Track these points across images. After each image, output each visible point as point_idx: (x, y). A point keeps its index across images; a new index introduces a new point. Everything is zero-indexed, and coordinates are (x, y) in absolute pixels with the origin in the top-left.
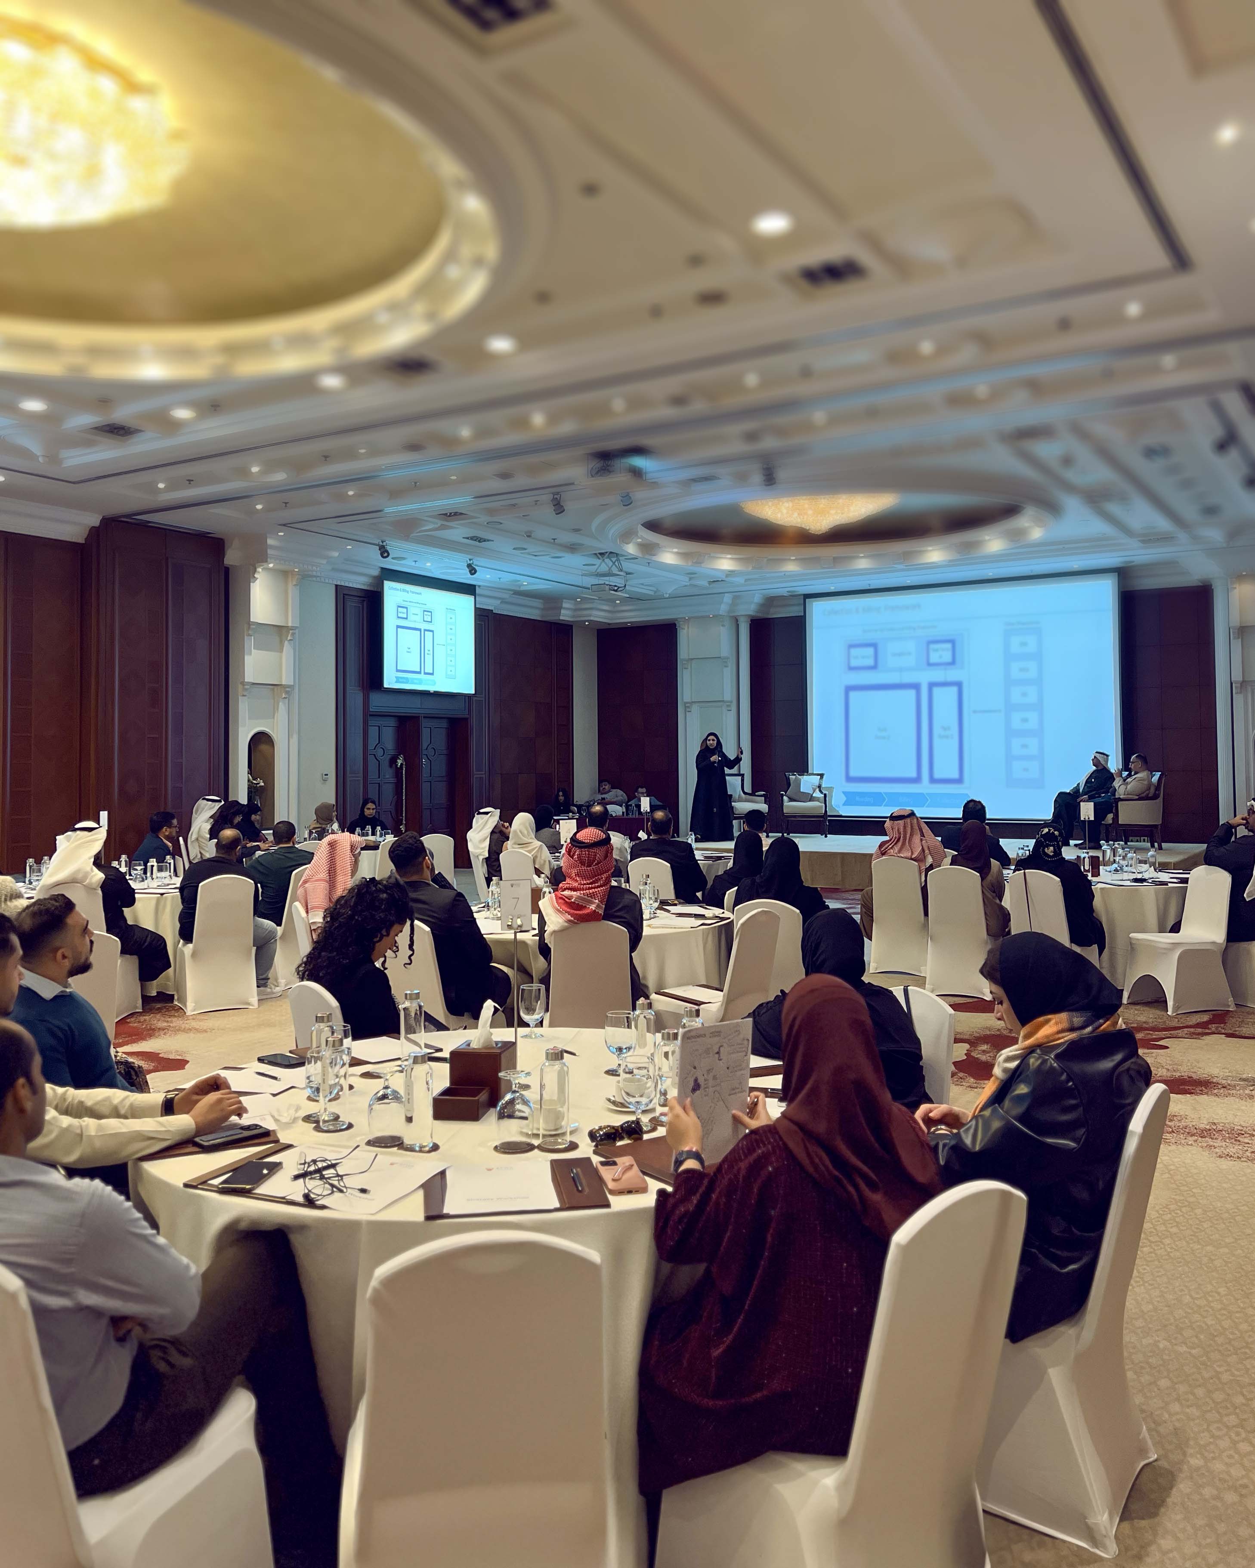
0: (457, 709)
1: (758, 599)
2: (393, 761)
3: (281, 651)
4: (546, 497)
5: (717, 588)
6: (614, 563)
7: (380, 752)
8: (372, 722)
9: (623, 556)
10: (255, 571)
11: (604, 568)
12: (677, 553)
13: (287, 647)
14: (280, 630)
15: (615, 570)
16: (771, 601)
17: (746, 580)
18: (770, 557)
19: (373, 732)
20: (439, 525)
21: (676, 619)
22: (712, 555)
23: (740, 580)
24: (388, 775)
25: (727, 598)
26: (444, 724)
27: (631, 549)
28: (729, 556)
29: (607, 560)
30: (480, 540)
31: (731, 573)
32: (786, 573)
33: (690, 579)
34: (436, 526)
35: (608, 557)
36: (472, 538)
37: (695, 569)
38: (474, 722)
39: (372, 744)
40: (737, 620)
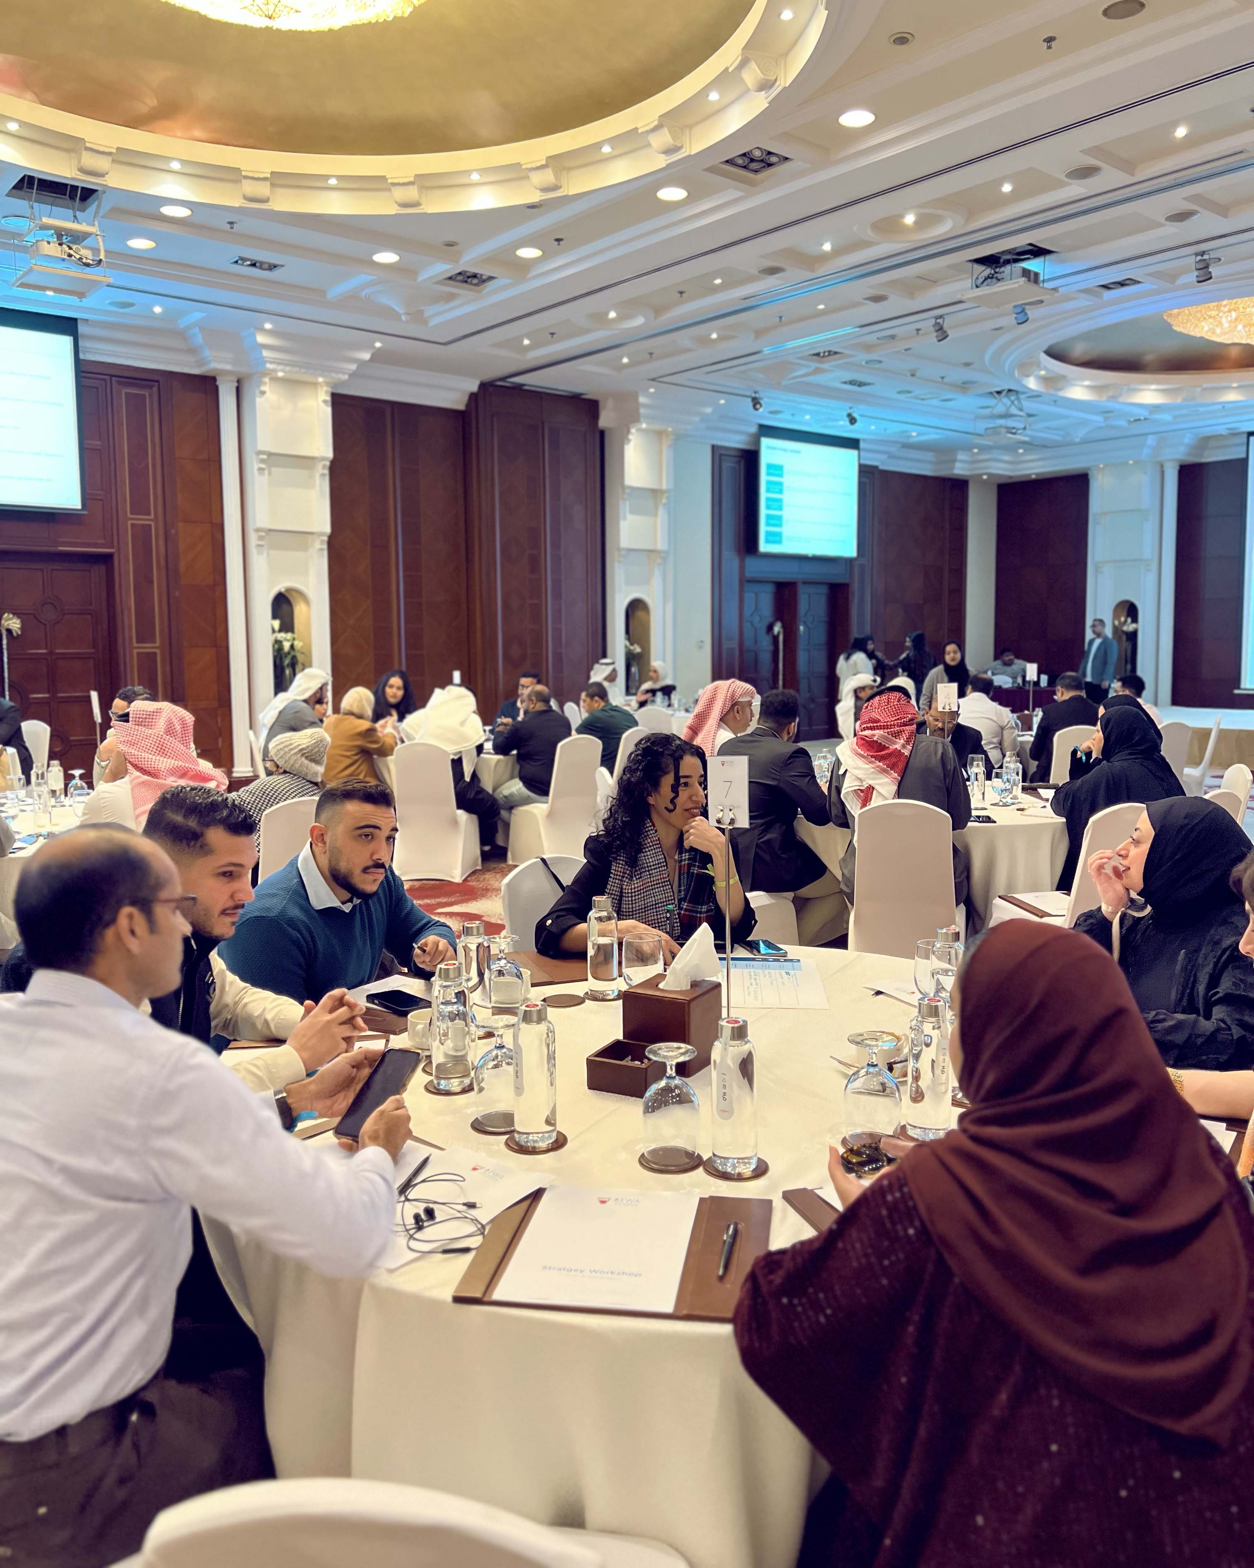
0: (837, 575)
1: (1188, 439)
2: (770, 628)
3: (656, 516)
4: (927, 323)
5: (1138, 429)
6: (1013, 402)
7: (756, 619)
8: (747, 587)
9: (1024, 393)
10: (628, 432)
11: (1000, 409)
12: (1088, 387)
13: (662, 513)
14: (655, 493)
15: (1014, 410)
16: (1205, 441)
17: (1175, 417)
18: (1205, 386)
19: (749, 597)
20: (813, 368)
21: (1089, 469)
22: (1133, 386)
23: (1167, 417)
24: (766, 643)
25: (1151, 440)
26: (824, 590)
27: (1032, 383)
28: (1153, 387)
29: (1005, 400)
30: (861, 384)
31: (1156, 408)
32: (1227, 406)
33: (1106, 419)
34: (810, 370)
35: (1006, 396)
36: (852, 383)
37: (1111, 405)
38: (855, 587)
39: (747, 612)
40: (1162, 466)
